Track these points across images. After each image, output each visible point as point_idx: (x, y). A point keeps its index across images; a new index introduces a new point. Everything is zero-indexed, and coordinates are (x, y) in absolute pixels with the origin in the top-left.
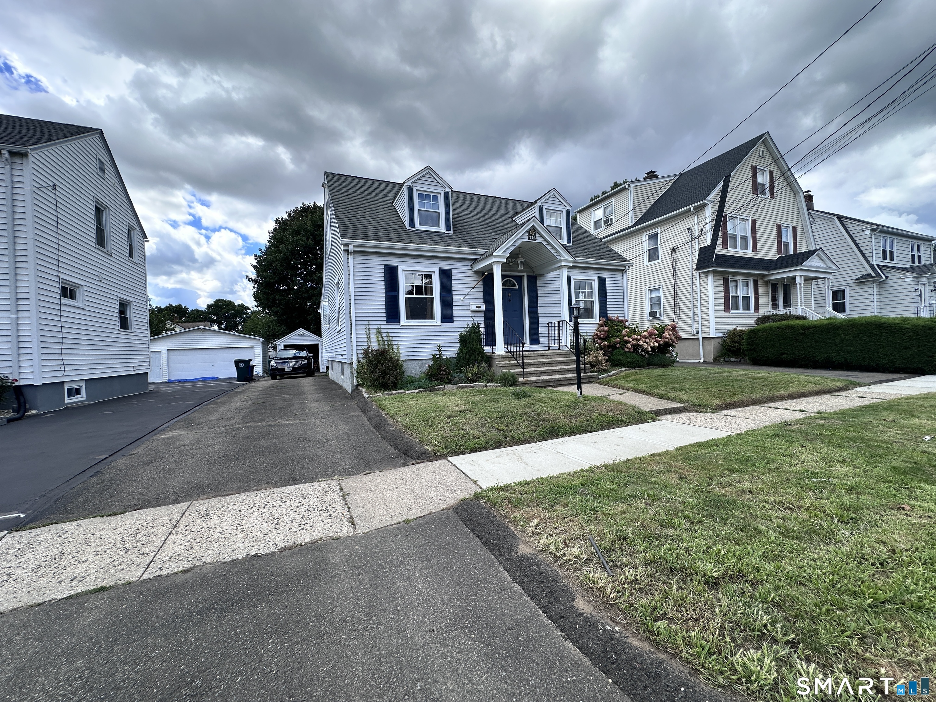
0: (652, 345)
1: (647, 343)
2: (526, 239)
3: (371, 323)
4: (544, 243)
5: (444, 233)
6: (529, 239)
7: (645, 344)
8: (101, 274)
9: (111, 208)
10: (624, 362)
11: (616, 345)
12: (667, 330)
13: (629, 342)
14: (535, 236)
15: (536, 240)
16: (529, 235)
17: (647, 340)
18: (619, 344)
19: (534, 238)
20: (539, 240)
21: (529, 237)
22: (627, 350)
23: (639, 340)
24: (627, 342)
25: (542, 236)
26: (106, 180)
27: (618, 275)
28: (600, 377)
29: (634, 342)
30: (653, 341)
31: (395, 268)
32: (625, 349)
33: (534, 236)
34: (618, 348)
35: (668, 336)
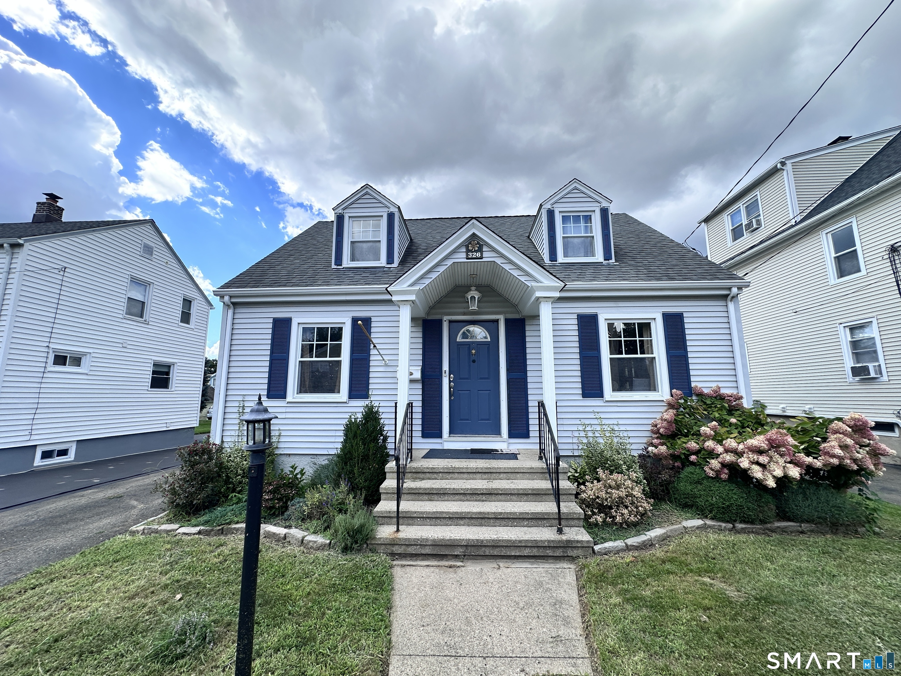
0: (779, 473)
1: (763, 466)
2: (461, 257)
3: (247, 398)
4: (499, 261)
5: (384, 267)
6: (467, 259)
7: (755, 468)
8: (125, 341)
9: (155, 283)
10: (701, 502)
11: (687, 456)
12: (836, 432)
13: (718, 456)
14: (480, 250)
15: (481, 258)
16: (468, 251)
17: (764, 459)
18: (693, 454)
19: (478, 255)
20: (488, 256)
21: (467, 255)
22: (711, 474)
23: (740, 454)
24: (712, 454)
25: (494, 250)
26: (154, 260)
27: (716, 307)
28: (596, 548)
29: (729, 458)
30: (781, 461)
31: (288, 321)
32: (706, 469)
33: (476, 251)
34: (692, 463)
35: (838, 451)
